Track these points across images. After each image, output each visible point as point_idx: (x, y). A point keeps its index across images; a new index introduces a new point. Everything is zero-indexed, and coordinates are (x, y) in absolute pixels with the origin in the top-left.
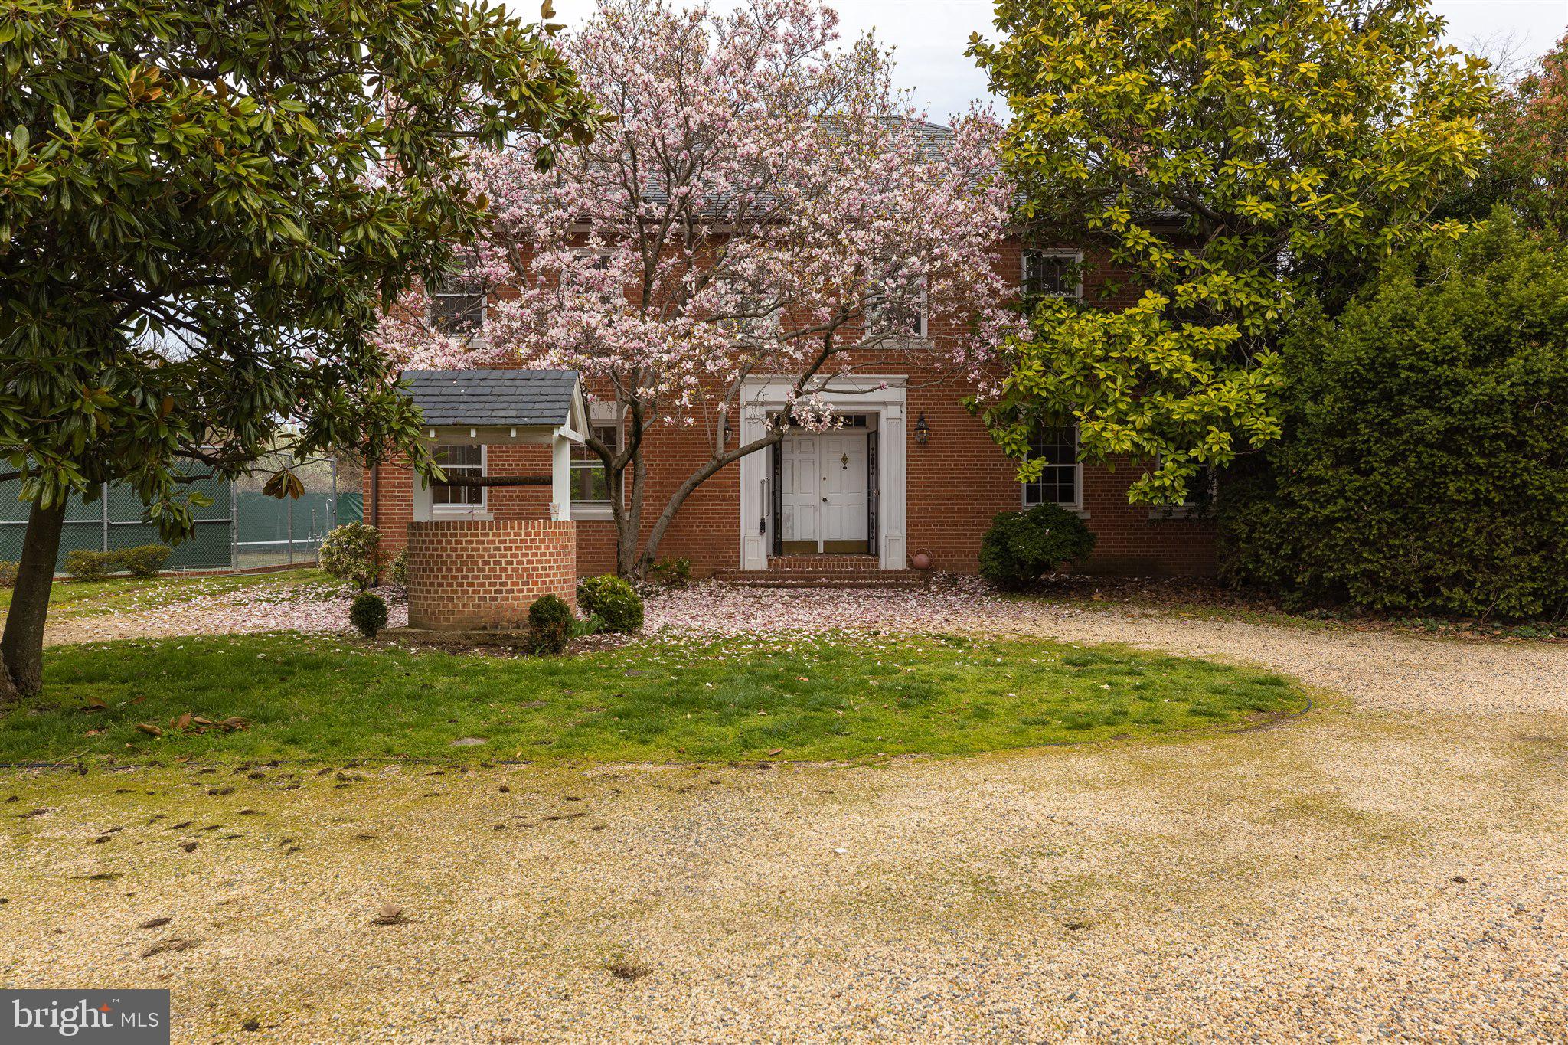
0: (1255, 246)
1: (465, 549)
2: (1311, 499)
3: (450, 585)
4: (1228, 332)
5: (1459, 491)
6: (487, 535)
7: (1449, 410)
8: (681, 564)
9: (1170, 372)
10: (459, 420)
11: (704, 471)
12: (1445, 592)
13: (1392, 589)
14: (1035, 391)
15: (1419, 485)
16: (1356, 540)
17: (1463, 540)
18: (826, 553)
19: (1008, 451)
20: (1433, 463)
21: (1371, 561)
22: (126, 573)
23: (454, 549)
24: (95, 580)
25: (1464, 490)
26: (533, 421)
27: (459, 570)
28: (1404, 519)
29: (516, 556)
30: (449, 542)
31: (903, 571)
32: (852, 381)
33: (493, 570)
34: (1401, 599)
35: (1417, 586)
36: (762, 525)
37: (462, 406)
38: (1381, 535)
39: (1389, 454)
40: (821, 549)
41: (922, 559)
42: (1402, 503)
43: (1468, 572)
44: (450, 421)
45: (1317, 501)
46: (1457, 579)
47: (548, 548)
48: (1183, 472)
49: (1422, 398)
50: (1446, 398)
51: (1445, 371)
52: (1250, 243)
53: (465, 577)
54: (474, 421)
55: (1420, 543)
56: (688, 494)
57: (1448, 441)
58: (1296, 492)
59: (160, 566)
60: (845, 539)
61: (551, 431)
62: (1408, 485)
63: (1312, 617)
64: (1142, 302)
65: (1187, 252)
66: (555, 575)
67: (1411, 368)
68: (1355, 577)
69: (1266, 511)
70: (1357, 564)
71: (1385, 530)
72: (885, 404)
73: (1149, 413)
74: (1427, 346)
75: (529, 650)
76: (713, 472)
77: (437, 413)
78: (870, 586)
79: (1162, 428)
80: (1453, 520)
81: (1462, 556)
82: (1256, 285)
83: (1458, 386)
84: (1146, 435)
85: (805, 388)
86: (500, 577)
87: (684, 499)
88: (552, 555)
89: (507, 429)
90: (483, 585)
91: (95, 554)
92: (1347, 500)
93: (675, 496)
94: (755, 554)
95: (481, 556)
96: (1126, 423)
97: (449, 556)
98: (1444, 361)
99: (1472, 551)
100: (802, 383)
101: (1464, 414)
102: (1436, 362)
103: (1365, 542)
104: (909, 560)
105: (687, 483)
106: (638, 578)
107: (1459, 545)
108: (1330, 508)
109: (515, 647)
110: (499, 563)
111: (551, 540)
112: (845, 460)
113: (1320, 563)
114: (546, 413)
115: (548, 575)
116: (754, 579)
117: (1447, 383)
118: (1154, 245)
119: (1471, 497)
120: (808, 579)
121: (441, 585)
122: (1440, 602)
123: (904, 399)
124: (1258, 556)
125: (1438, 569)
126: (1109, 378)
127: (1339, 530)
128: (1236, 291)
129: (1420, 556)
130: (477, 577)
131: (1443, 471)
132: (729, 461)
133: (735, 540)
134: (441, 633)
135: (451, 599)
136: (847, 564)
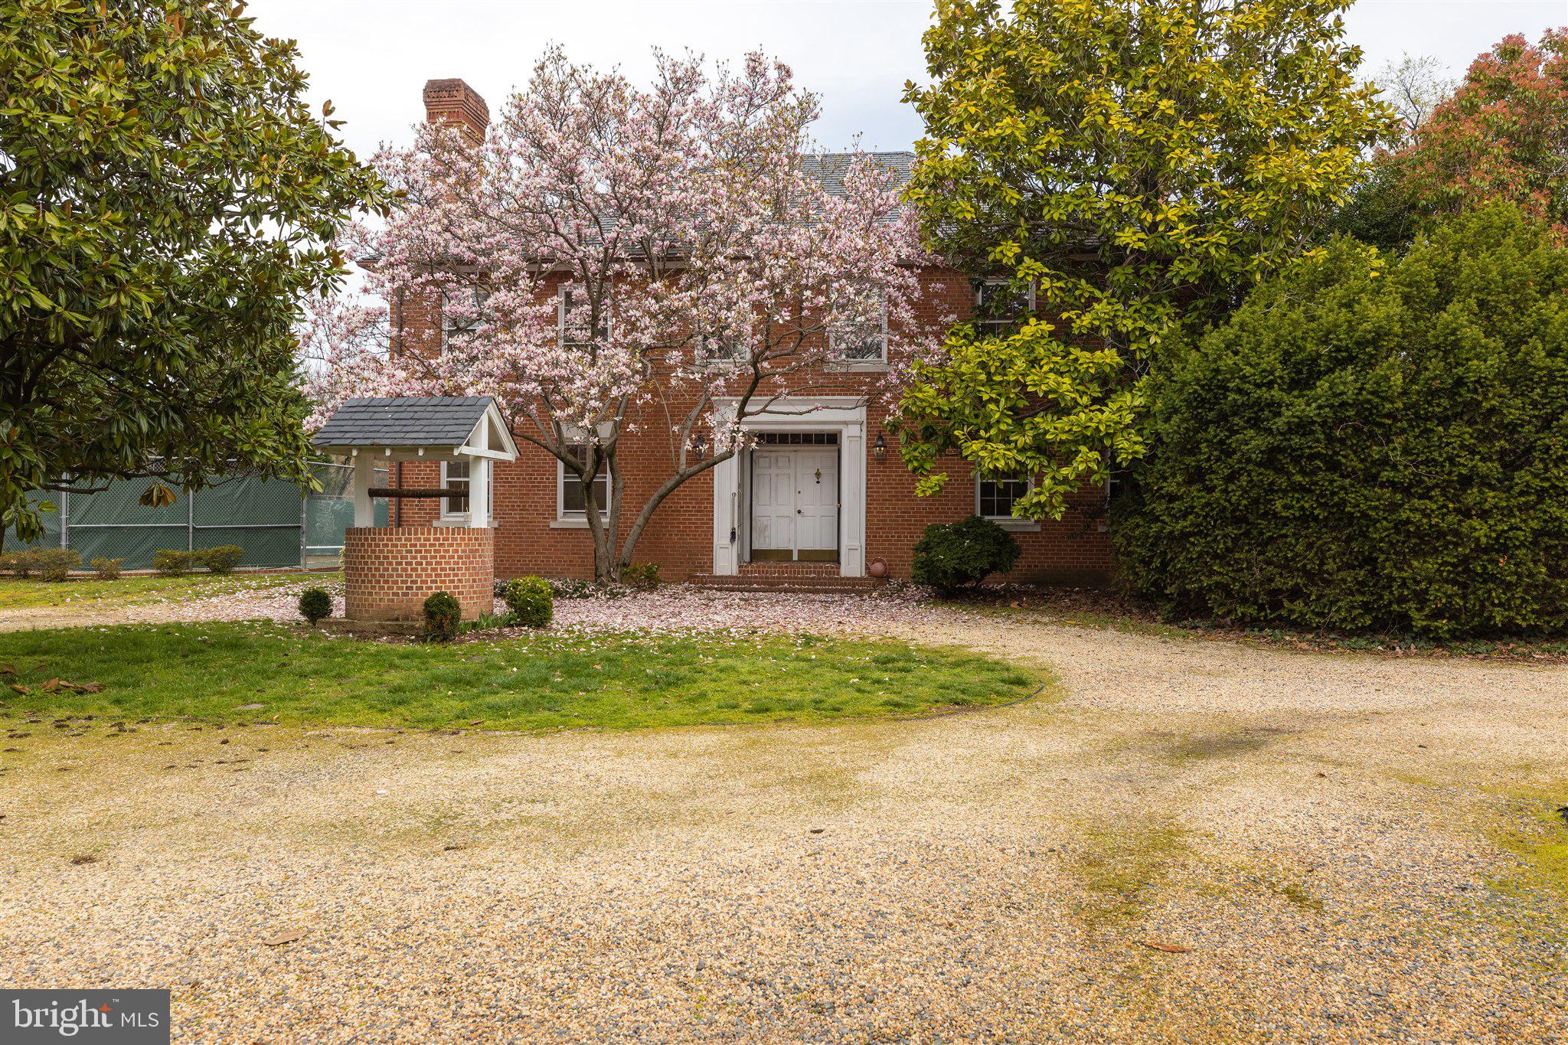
0: (1147, 274)
1: (381, 551)
2: (1169, 515)
3: (370, 582)
4: (1109, 357)
5: (1286, 507)
6: (400, 539)
7: (1269, 431)
8: (650, 568)
9: (1046, 393)
10: (377, 441)
11: (669, 484)
12: (1286, 603)
13: (1244, 601)
14: (928, 410)
15: (1256, 501)
16: (1208, 553)
17: (1297, 555)
18: (800, 560)
19: (910, 467)
20: (1262, 481)
21: (1220, 573)
22: (204, 570)
23: (374, 552)
24: (177, 575)
25: (1292, 507)
26: (438, 442)
27: (377, 569)
28: (1247, 534)
29: (425, 558)
30: (370, 545)
31: (861, 579)
32: (791, 403)
33: (405, 570)
34: (1252, 610)
35: (1263, 598)
36: (733, 534)
37: (385, 429)
38: (1228, 549)
39: (1227, 472)
40: (795, 557)
41: (878, 567)
42: (1244, 520)
43: (1305, 586)
44: (368, 442)
45: (1174, 516)
46: (1295, 593)
47: (457, 551)
48: (1061, 489)
49: (1250, 419)
50: (1268, 420)
51: (1264, 394)
52: (1142, 272)
53: (382, 576)
54: (388, 442)
55: (1261, 558)
56: (657, 505)
57: (1271, 458)
58: (1159, 507)
59: (235, 565)
60: (818, 548)
61: (452, 450)
62: (1244, 502)
63: (1185, 627)
64: (1025, 329)
65: (1083, 281)
66: (463, 575)
67: (1239, 391)
68: (1210, 589)
69: (1138, 526)
70: (1209, 576)
71: (1230, 544)
72: (846, 423)
73: (1031, 433)
74: (1248, 370)
75: (422, 639)
76: (677, 485)
77: (361, 435)
78: (826, 592)
79: (1042, 447)
80: (1285, 536)
81: (1298, 570)
82: (1144, 311)
83: (1275, 408)
84: (1029, 454)
85: (748, 409)
86: (411, 576)
87: (654, 509)
88: (460, 557)
89: (414, 449)
90: (396, 582)
91: (178, 553)
92: (1198, 516)
93: (646, 507)
94: (726, 560)
95: (396, 558)
96: (1010, 442)
97: (370, 557)
98: (1263, 385)
99: (1305, 565)
100: (744, 403)
101: (1282, 434)
102: (1258, 386)
103: (1215, 556)
104: (867, 568)
105: (656, 496)
106: (614, 580)
107: (1293, 559)
108: (1182, 524)
109: (417, 636)
110: (410, 564)
111: (459, 545)
112: (818, 475)
113: (1182, 575)
114: (450, 435)
115: (456, 575)
116: (727, 584)
117: (1268, 405)
118: (1047, 275)
119: (1297, 514)
120: (770, 584)
121: (363, 582)
122: (1284, 613)
123: (864, 418)
124: (1134, 567)
125: (1278, 583)
126: (991, 400)
127: (1193, 544)
128: (1124, 317)
129: (1261, 570)
130: (392, 576)
131: (1271, 489)
132: (690, 476)
133: (709, 549)
134: (362, 623)
135: (370, 594)
136: (811, 571)
